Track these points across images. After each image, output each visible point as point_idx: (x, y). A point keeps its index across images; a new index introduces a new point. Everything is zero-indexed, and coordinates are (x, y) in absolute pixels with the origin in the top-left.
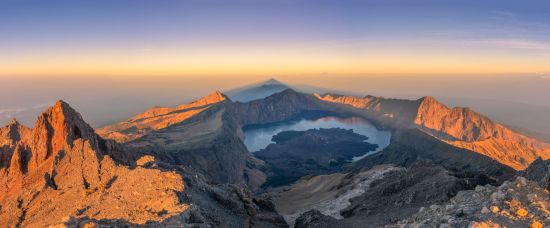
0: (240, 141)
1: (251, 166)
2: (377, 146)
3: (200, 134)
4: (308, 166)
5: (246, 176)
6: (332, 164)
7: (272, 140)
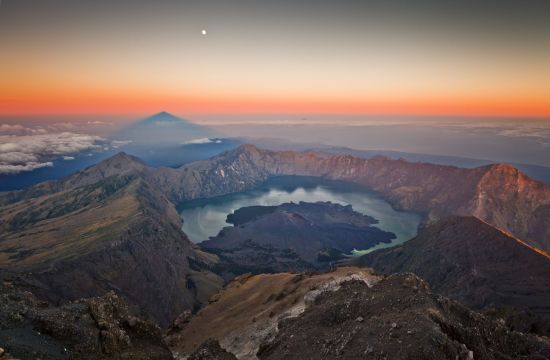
0: (175, 228)
1: (196, 264)
2: (394, 236)
3: (96, 226)
4: (285, 260)
5: (191, 284)
6: (321, 258)
7: (227, 221)
